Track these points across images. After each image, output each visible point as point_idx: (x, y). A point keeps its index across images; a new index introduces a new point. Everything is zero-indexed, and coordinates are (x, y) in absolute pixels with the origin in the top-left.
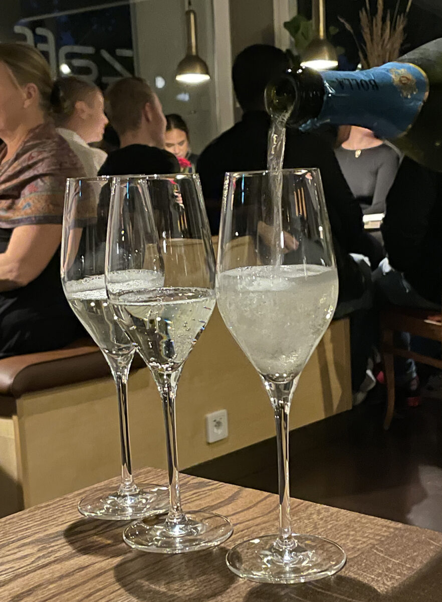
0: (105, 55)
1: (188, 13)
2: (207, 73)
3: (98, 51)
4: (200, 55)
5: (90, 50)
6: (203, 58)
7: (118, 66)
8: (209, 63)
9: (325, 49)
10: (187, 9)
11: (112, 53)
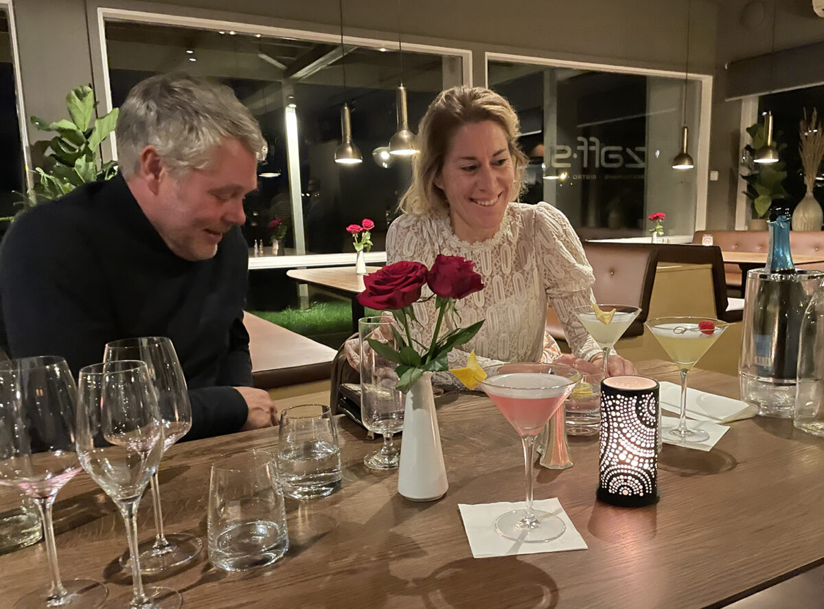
0: (629, 151)
1: (684, 128)
2: (692, 164)
3: (624, 149)
4: (689, 153)
5: (620, 148)
6: (691, 155)
7: (636, 158)
8: (694, 159)
9: (771, 151)
10: (683, 125)
11: (634, 151)
